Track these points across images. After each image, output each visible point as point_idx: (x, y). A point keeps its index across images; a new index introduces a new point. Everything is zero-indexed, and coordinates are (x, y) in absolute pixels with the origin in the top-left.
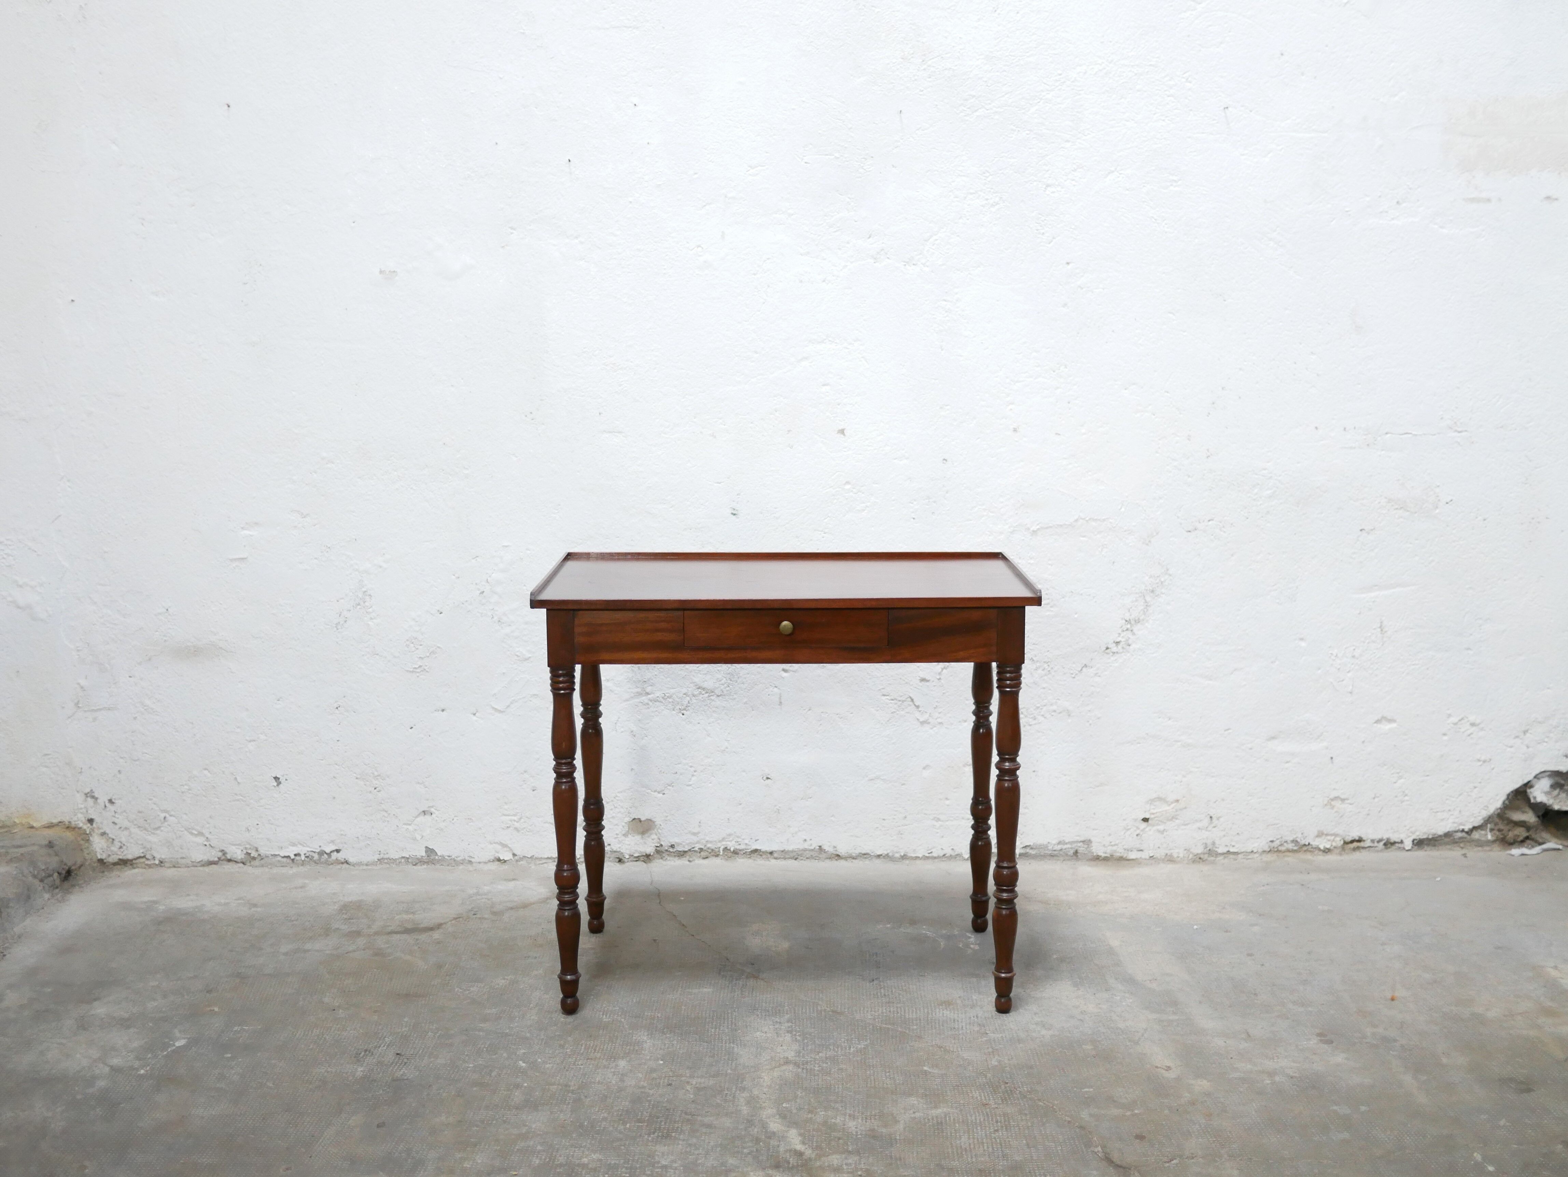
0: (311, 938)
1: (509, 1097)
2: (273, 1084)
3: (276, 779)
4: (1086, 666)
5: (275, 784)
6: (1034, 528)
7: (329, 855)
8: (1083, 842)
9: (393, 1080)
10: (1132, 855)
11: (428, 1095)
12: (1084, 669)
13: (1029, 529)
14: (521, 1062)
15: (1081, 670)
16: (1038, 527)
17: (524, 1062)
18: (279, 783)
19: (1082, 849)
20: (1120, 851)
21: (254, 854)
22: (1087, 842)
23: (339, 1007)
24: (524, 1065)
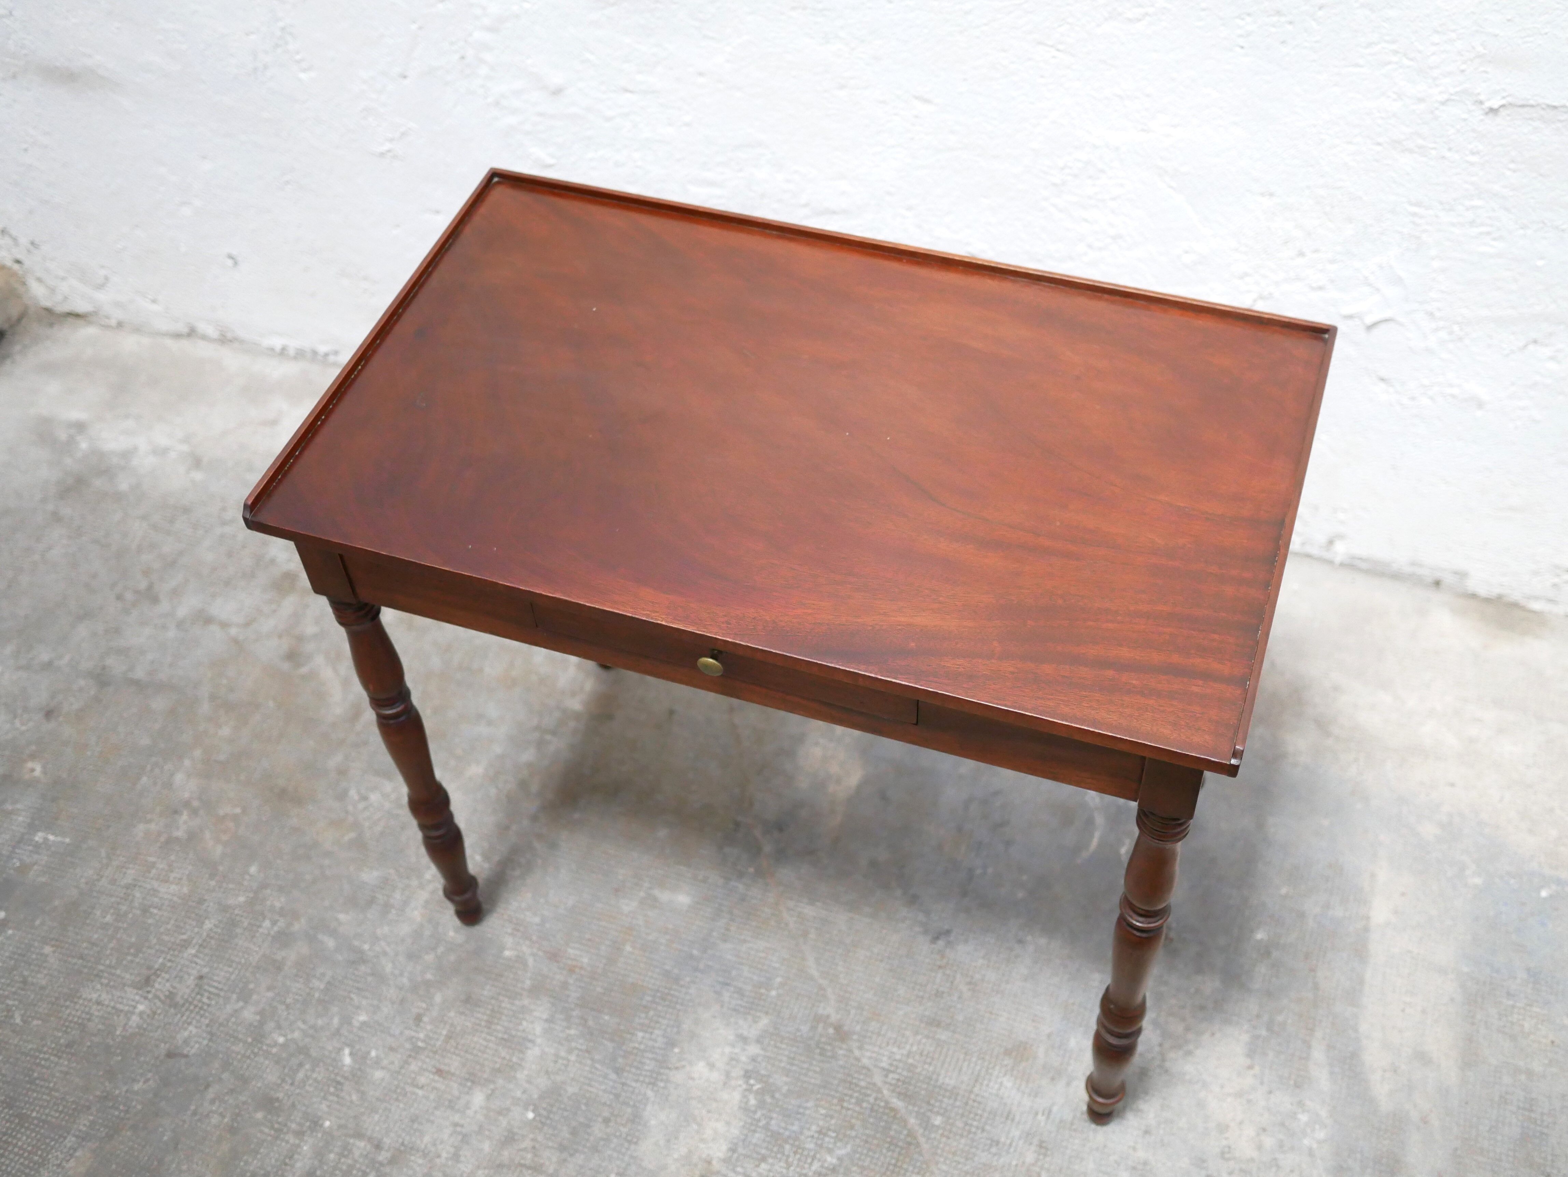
0: (227, 583)
1: (291, 1158)
2: (22, 1020)
3: (231, 257)
4: (1535, 342)
5: (230, 262)
6: (1495, 103)
7: (326, 355)
8: (1456, 573)
9: (170, 1055)
10: (1536, 606)
11: (195, 1113)
12: (1531, 347)
13: (1481, 103)
14: (347, 1051)
15: (1526, 346)
16: (1503, 102)
17: (351, 1054)
18: (236, 263)
19: (1448, 579)
20: (1516, 596)
21: (229, 335)
22: (1462, 575)
23: (187, 804)
24: (347, 1060)
